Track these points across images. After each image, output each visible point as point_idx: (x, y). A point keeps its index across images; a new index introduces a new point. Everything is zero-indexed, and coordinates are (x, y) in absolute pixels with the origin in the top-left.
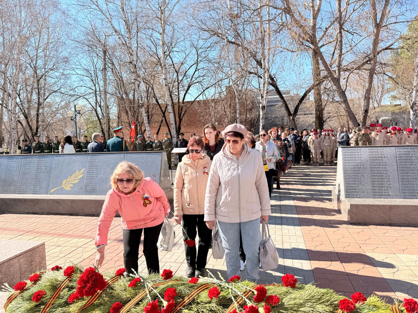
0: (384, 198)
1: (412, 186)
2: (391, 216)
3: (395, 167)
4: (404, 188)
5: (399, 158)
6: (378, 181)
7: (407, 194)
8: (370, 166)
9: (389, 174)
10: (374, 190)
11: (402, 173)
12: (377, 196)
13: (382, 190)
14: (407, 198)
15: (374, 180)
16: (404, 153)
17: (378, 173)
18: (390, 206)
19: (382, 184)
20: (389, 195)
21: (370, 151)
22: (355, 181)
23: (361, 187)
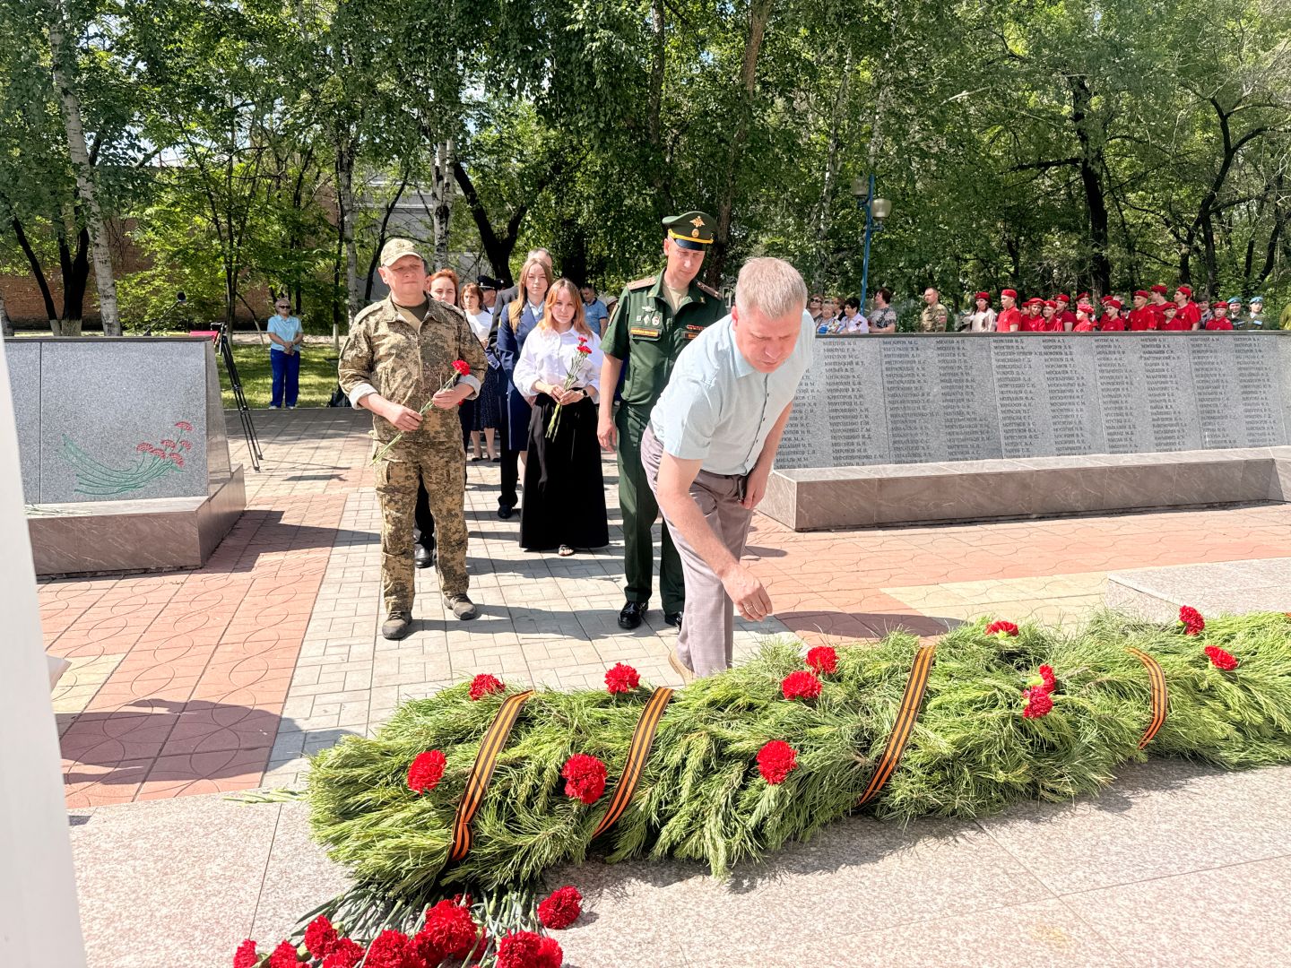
0: (858, 464)
1: (913, 432)
2: (881, 505)
3: (879, 388)
4: (897, 439)
5: (887, 365)
6: (845, 424)
7: (903, 452)
8: (828, 387)
9: (866, 406)
10: (836, 444)
11: (893, 403)
12: (843, 461)
13: (853, 444)
14: (904, 462)
15: (836, 421)
16: (897, 352)
17: (844, 403)
18: (880, 480)
19: (853, 430)
20: (867, 457)
21: (826, 347)
22: (796, 425)
23: (807, 436)
